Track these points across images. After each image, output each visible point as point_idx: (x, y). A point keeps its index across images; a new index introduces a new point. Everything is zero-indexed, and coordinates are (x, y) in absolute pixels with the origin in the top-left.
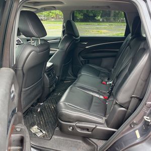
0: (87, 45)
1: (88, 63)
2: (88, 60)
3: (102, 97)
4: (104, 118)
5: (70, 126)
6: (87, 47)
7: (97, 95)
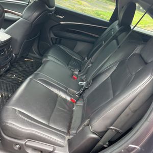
0: (62, 20)
1: (60, 43)
2: (60, 40)
3: (69, 99)
4: (67, 137)
5: (17, 144)
6: (62, 23)
7: (63, 95)
